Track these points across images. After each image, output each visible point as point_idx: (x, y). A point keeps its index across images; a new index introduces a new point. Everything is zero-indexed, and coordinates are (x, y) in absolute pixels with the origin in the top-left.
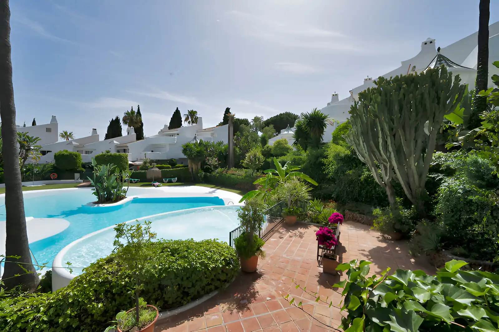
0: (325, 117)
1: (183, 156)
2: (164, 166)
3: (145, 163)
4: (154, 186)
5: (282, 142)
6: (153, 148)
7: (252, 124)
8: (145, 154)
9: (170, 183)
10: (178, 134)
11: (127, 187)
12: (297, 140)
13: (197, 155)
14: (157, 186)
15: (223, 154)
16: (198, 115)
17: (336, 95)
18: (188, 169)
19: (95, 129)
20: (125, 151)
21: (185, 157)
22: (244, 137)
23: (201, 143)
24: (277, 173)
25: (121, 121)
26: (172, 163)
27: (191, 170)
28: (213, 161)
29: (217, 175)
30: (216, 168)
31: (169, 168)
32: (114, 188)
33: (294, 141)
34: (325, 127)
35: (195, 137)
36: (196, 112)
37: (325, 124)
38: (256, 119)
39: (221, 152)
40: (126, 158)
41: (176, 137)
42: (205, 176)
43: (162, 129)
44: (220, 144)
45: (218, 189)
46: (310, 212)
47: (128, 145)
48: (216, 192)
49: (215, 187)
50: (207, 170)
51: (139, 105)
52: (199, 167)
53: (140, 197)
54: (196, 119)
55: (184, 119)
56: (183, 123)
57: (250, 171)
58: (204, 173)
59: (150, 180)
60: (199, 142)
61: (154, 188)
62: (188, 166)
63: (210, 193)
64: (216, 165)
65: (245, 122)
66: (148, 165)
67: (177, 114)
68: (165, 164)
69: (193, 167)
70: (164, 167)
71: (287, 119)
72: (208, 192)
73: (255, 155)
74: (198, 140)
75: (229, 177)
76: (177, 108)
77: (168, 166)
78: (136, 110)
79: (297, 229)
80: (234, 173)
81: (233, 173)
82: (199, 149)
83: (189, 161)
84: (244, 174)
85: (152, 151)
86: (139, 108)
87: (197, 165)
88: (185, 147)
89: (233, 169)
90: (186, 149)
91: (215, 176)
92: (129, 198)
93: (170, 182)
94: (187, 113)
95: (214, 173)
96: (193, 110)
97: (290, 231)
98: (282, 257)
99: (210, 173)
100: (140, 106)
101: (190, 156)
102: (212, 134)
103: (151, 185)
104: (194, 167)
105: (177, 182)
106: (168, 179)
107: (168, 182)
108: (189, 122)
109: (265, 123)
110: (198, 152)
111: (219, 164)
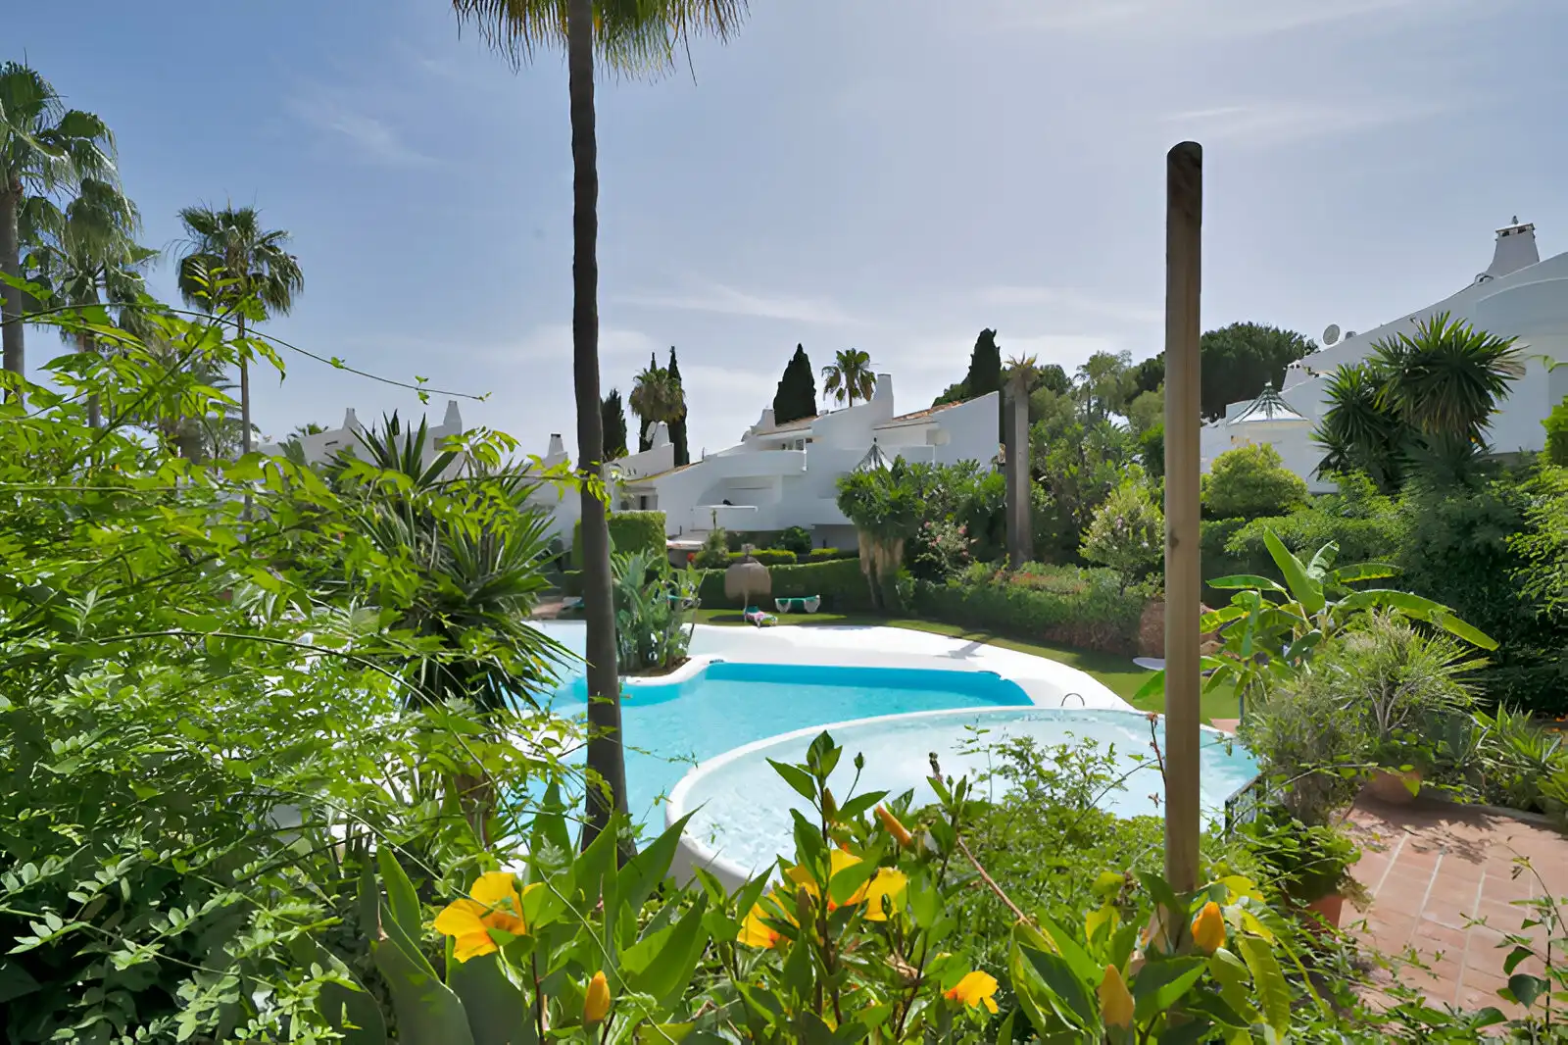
0: (1498, 349)
1: (838, 517)
2: (773, 552)
3: (714, 543)
4: (752, 622)
5: (1252, 460)
6: (729, 492)
7: (1079, 383)
8: (714, 513)
9: (798, 613)
10: (809, 441)
11: (690, 625)
12: (1337, 450)
13: (892, 515)
14: (763, 625)
15: (983, 509)
16: (875, 367)
17: (1521, 230)
18: (858, 564)
19: (559, 436)
20: (643, 503)
21: (849, 521)
22: (1064, 442)
23: (897, 473)
24: (1280, 593)
25: (626, 406)
26: (796, 541)
27: (866, 570)
28: (948, 536)
29: (969, 588)
30: (960, 561)
31: (787, 560)
32: (658, 626)
33: (1322, 455)
34: (1500, 392)
35: (875, 448)
36: (864, 356)
37: (1498, 379)
38: (1098, 365)
39: (973, 503)
40: (662, 526)
41: (805, 451)
42: (920, 590)
43: (754, 424)
44: (967, 469)
45: (982, 641)
46: (1488, 763)
47: (655, 482)
48: (976, 651)
49: (965, 635)
50: (928, 570)
51: (673, 348)
52: (898, 557)
53: (729, 658)
54: (868, 379)
55: (824, 385)
56: (818, 397)
57: (1110, 578)
58: (913, 581)
59: (738, 604)
60: (889, 467)
61: (752, 629)
62: (858, 556)
63: (955, 655)
64: (961, 550)
65: (1054, 378)
66: (723, 549)
67: (799, 367)
68: (774, 548)
69: (877, 556)
70: (772, 556)
71: (1243, 355)
72: (944, 652)
73: (1134, 515)
74: (884, 461)
75: (1019, 596)
76: (800, 346)
77: (786, 552)
78: (664, 363)
79: (1436, 824)
80: (1042, 582)
81: (1034, 581)
82: (894, 495)
83: (860, 537)
84: (1085, 590)
85: (726, 502)
86: (673, 357)
87: (891, 551)
88: (848, 487)
89: (1030, 566)
90: (852, 494)
91: (957, 593)
92: (696, 663)
93: (798, 609)
94: (833, 362)
95: (953, 583)
96: (854, 351)
97: (1407, 827)
98: (1423, 921)
99: (938, 579)
100: (676, 351)
101: (866, 520)
102: (931, 436)
103: (739, 620)
104: (880, 556)
105: (820, 610)
106: (790, 600)
107: (790, 611)
108: (840, 395)
109: (1137, 379)
110: (894, 505)
111: (970, 547)
